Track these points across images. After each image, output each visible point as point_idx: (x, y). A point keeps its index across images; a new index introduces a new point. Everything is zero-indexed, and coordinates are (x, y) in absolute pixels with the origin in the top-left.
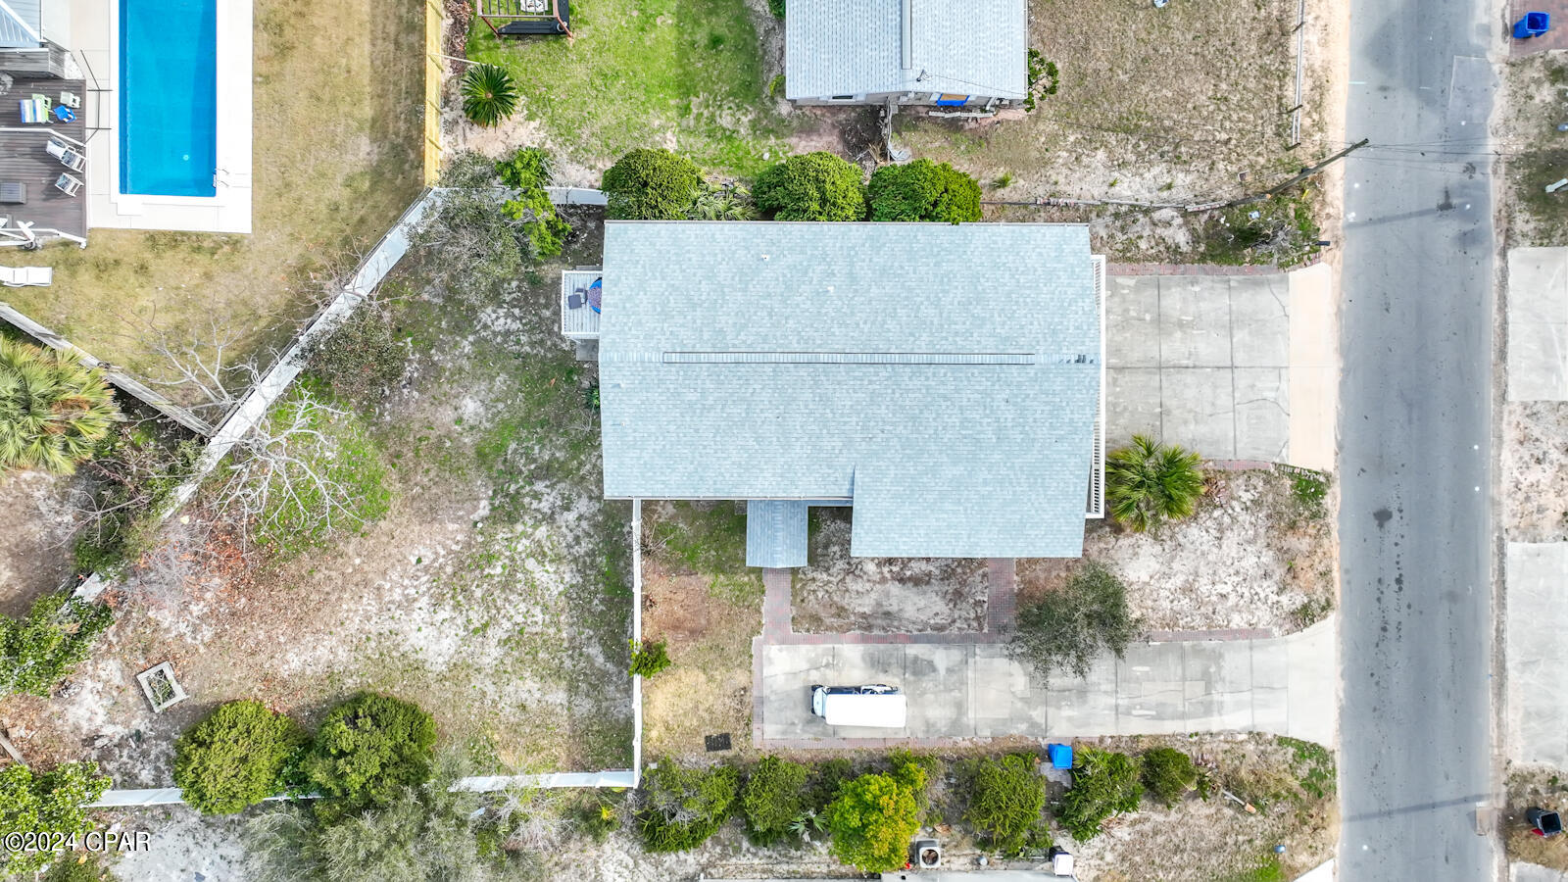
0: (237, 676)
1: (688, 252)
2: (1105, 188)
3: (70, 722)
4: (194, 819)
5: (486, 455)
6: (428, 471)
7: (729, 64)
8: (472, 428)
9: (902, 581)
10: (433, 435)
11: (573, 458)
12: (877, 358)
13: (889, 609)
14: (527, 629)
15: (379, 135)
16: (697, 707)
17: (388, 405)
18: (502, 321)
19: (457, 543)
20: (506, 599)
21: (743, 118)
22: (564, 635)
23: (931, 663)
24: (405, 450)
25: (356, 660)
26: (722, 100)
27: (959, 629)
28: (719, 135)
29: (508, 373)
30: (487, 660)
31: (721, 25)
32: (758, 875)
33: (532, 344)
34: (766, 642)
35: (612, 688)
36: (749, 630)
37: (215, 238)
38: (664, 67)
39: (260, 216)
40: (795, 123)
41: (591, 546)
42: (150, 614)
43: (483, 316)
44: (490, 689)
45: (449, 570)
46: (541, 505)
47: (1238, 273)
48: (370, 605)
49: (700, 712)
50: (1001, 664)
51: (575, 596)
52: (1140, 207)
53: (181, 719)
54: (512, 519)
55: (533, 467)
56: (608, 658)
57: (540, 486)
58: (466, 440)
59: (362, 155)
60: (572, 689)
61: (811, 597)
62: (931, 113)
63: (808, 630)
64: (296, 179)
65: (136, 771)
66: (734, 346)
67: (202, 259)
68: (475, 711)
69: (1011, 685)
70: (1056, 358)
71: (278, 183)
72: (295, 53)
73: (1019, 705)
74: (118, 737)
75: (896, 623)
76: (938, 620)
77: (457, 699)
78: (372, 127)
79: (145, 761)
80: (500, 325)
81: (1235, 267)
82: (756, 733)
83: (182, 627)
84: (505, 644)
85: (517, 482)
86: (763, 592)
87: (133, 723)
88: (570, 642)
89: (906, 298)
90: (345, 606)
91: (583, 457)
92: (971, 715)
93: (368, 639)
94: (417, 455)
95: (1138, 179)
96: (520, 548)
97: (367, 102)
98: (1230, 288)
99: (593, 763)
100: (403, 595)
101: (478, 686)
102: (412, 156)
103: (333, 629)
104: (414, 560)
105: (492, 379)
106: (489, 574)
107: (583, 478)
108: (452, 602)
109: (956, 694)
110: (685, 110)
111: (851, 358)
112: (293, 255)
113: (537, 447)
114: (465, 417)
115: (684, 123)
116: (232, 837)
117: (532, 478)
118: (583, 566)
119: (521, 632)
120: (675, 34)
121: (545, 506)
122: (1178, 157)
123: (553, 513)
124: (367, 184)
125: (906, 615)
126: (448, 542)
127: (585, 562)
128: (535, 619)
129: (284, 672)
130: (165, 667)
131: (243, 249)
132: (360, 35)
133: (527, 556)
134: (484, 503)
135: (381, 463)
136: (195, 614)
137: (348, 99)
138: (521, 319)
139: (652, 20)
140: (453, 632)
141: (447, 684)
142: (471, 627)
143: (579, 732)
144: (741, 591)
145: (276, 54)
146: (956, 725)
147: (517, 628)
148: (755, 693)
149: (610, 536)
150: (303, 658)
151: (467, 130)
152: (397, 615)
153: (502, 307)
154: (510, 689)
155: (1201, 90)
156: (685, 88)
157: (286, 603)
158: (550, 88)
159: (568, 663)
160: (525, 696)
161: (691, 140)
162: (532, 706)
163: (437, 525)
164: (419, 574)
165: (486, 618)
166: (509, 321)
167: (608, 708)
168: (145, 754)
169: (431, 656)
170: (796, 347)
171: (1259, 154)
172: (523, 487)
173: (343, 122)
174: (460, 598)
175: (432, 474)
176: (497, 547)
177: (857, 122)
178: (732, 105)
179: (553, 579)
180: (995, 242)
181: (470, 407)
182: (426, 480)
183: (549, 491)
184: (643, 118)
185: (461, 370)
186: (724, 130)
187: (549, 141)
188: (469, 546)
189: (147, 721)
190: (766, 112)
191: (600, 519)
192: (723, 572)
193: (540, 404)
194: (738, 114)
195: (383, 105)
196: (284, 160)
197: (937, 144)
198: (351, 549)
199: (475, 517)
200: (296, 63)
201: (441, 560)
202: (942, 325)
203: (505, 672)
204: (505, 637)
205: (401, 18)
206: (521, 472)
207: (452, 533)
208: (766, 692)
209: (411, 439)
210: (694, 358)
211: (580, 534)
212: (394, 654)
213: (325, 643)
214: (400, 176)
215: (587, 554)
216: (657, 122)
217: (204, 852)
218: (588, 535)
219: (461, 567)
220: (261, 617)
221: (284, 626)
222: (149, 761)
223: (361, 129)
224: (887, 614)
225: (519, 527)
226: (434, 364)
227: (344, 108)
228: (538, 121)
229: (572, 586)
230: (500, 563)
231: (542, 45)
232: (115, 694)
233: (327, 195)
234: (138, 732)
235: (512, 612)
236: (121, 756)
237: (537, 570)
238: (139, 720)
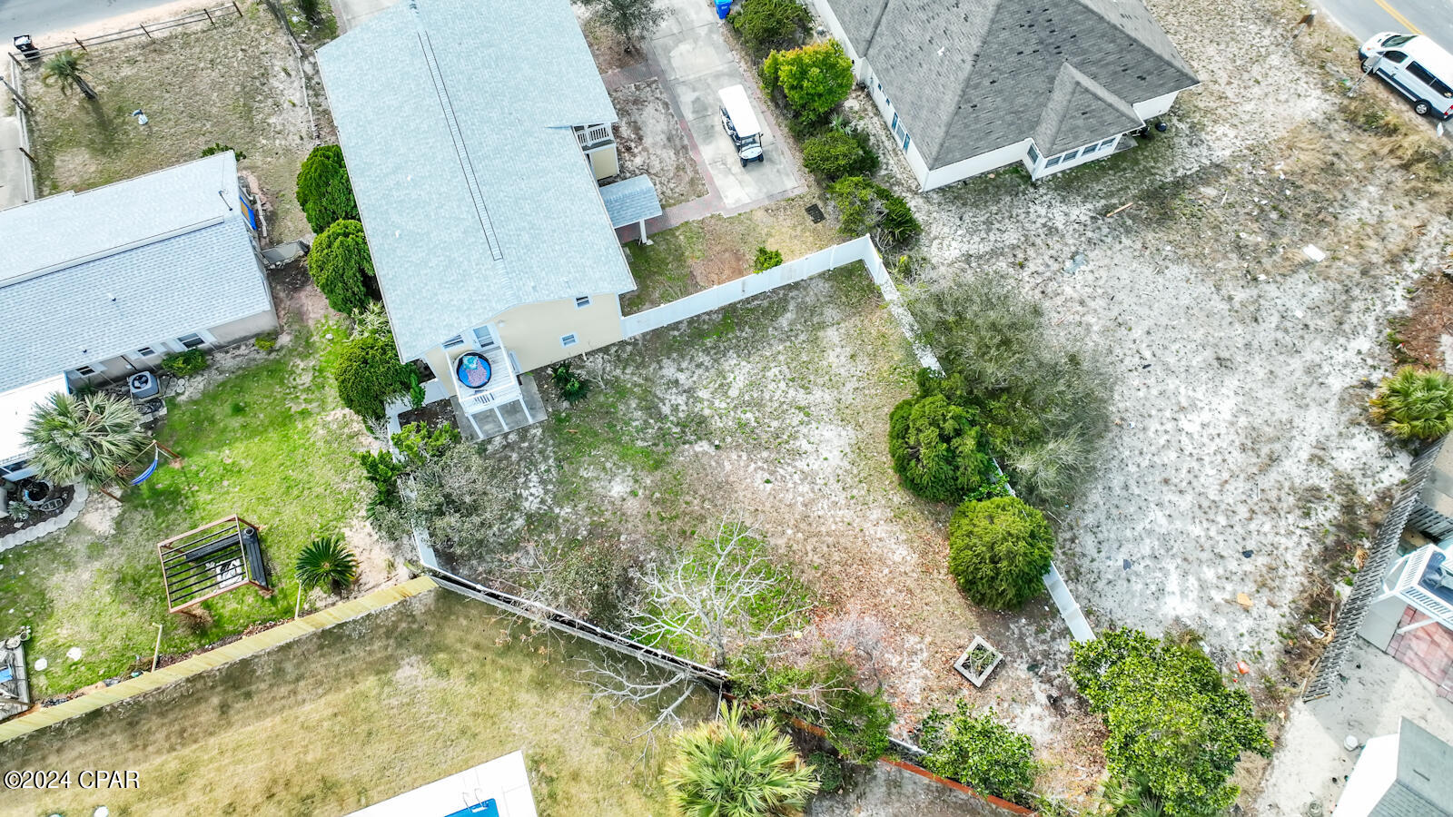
0: (937, 598)
1: (409, 289)
2: (297, 109)
3: (1051, 736)
4: (1080, 588)
5: (656, 461)
6: (687, 503)
7: (255, 392)
8: (636, 481)
9: (640, 138)
10: (654, 510)
11: (632, 392)
12: (452, 122)
13: (665, 140)
14: (789, 376)
15: (391, 663)
16: (796, 236)
17: (642, 558)
18: (533, 490)
19: (740, 457)
20: (771, 400)
21: (301, 367)
22: (781, 347)
23: (694, 102)
24: (677, 529)
25: (874, 501)
26: (289, 388)
27: (661, 93)
28: (320, 380)
29: (578, 469)
30: (826, 396)
31: (221, 411)
32: (901, 157)
33: (546, 459)
34: (724, 208)
35: (807, 299)
36: (720, 223)
37: (536, 784)
38: (269, 444)
39: (501, 746)
40: (296, 327)
41: (700, 354)
42: (918, 701)
43: (534, 507)
44: (850, 386)
45: (765, 454)
46: (680, 402)
47: (340, 17)
48: (821, 509)
49: (798, 233)
50: (676, 62)
51: (746, 351)
52: (306, 83)
53: (999, 634)
54: (702, 420)
55: (652, 421)
56: (785, 310)
57: (666, 410)
58: (649, 482)
59: (415, 672)
60: (822, 326)
61: (677, 190)
62: (265, 235)
63: (704, 185)
64: (454, 726)
65: (1064, 656)
66: (473, 217)
67: (560, 788)
68: (873, 391)
69: (689, 52)
70: (417, 20)
71: (464, 742)
72: (327, 773)
73: (701, 43)
74: (1043, 686)
75: (674, 132)
76: (661, 107)
77: (869, 409)
78: (385, 672)
79: (1052, 652)
80: (538, 491)
81: (337, 19)
82: (797, 192)
83: (917, 665)
84: (808, 388)
85: (669, 428)
86: (687, 223)
87: (1023, 677)
88: (785, 341)
89: (402, 128)
90: (833, 527)
91: (629, 385)
92: (721, 68)
93: (853, 497)
94: (677, 517)
95: (286, 92)
96: (724, 405)
97: (362, 687)
98: (354, 18)
99: (873, 292)
100: (802, 484)
101: (851, 396)
102: (404, 625)
103: (857, 530)
104: (769, 486)
105: (587, 480)
106: (756, 421)
107: (646, 379)
108: (792, 442)
109: (709, 80)
110: (305, 414)
111: (457, 137)
112: (528, 698)
113: (634, 424)
114: (629, 490)
115: (317, 410)
116: (1078, 549)
117: (661, 418)
118: (718, 353)
119: (793, 380)
120: (237, 444)
121: (681, 400)
122: (263, 75)
123: (685, 391)
124: (441, 656)
125: (665, 128)
126: (742, 464)
127: (715, 354)
128: (777, 373)
129: (914, 559)
130: (958, 665)
131: (538, 750)
132: (297, 718)
133: (728, 397)
134: (697, 448)
135: (695, 543)
136: (899, 659)
137: (363, 705)
138: (526, 475)
139: (229, 468)
140: (816, 432)
141: (861, 421)
142: (806, 419)
143: (855, 309)
144: (692, 238)
145: (334, 793)
146: (732, 75)
147: (791, 384)
148: (767, 203)
149: (687, 343)
150: (894, 546)
151: (367, 587)
152: (822, 482)
153: (521, 494)
154: (842, 371)
155: (207, 77)
156: (286, 419)
157: (852, 580)
158: (310, 531)
159: (802, 337)
160: (842, 358)
161: (330, 400)
162: (849, 350)
163: (732, 479)
164: (779, 477)
165: (793, 410)
166: (531, 485)
167: (825, 297)
168: (1046, 655)
169: (844, 441)
170: (461, 177)
171: (249, 30)
172: (672, 422)
173: (386, 702)
174: (785, 437)
175: (688, 498)
176: (730, 423)
177: (284, 282)
178: (291, 379)
179: (739, 372)
180: (344, 97)
181: (618, 489)
182: (696, 502)
183: (667, 401)
184: (320, 444)
185: (588, 509)
186: (315, 377)
187: (360, 514)
188: (738, 446)
189: (1015, 665)
190: (291, 351)
191: (675, 355)
192: (683, 254)
193: (596, 435)
194: (298, 371)
195: (362, 671)
196: (439, 745)
197: (289, 224)
198: (781, 542)
199: (712, 451)
200: (339, 770)
201: (760, 464)
202: (415, 96)
203: (831, 380)
204: (802, 391)
205: (271, 686)
206: (660, 428)
207: (732, 463)
208: (762, 196)
209: (665, 527)
210: (491, 239)
211: (693, 364)
212: (855, 472)
213: (872, 532)
214: (426, 628)
215: (708, 354)
216: (321, 432)
217: (1103, 568)
218: (692, 359)
219: (758, 446)
220: (875, 596)
221: (873, 573)
222: (1050, 648)
223: (389, 683)
224: (669, 139)
225: (707, 412)
226: (590, 533)
227: (374, 706)
228: (343, 530)
229: (739, 356)
230: (743, 416)
231: (272, 552)
232: (1006, 705)
233: (462, 689)
234: (1030, 669)
235: (779, 392)
236: (1059, 676)
237: (737, 386)
238: (1019, 672)
